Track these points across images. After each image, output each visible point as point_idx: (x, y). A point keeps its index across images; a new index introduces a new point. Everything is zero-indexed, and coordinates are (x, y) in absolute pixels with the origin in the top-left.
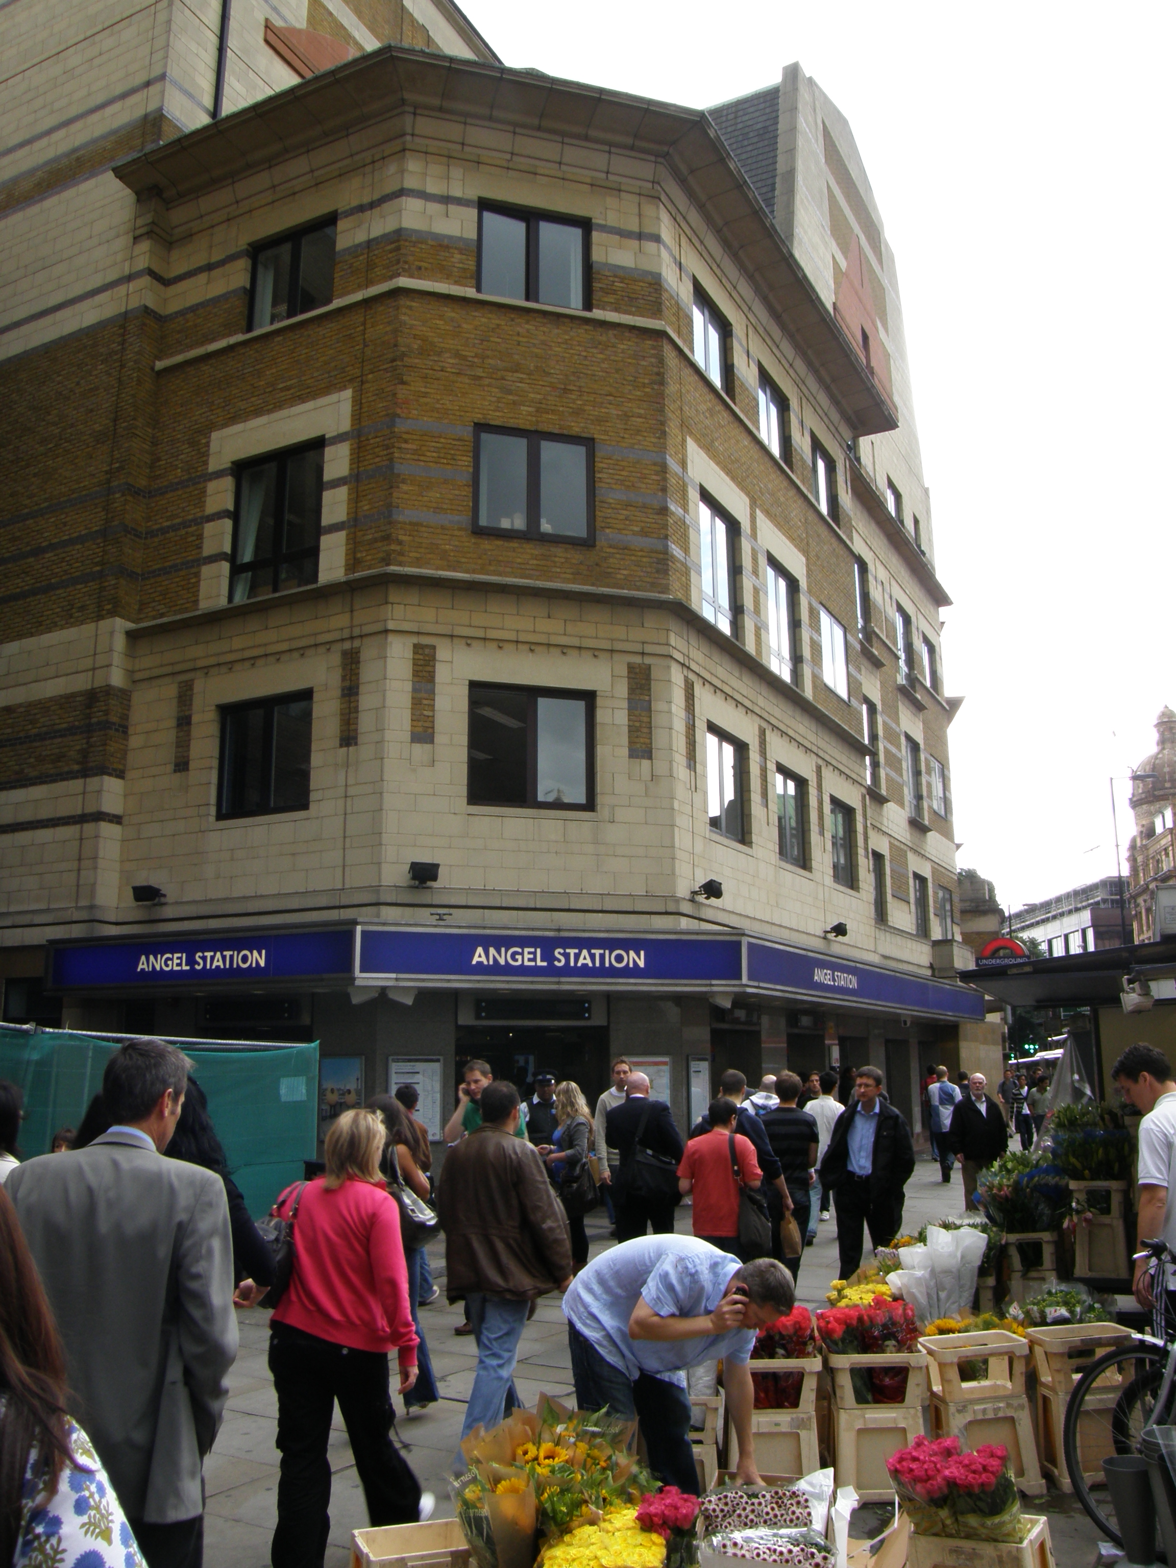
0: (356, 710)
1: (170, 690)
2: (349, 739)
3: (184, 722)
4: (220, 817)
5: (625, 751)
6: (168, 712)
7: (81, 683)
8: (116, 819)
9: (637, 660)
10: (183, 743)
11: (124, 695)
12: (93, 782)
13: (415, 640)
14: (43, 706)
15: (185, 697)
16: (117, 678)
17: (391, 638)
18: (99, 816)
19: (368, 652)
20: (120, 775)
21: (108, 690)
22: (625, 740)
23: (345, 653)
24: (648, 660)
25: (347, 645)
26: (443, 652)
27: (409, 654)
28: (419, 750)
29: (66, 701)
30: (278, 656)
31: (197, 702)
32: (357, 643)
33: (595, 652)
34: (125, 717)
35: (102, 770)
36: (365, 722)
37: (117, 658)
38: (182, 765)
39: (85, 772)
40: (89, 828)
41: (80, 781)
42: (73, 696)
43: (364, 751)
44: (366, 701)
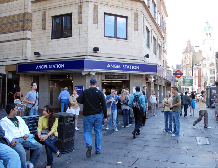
0: (82, 17)
1: (41, 13)
2: (80, 23)
3: (44, 20)
4: (52, 39)
5: (133, 29)
6: (41, 18)
7: (22, 12)
8: (30, 39)
9: (136, 12)
10: (44, 24)
11: (31, 14)
12: (25, 32)
13: (94, 3)
14: (13, 16)
15: (44, 15)
16: (29, 11)
17: (89, 2)
18: (26, 39)
19: (84, 5)
20: (31, 30)
21: (28, 13)
22: (133, 27)
23: (79, 6)
24: (137, 12)
25: (80, 4)
26: (99, 6)
27: (93, 6)
28: (95, 25)
29: (18, 15)
30: (64, 6)
31: (47, 16)
32: (82, 3)
33: (128, 9)
34: (31, 19)
35: (27, 29)
36: (84, 20)
37: (29, 7)
38: (44, 29)
39: (23, 30)
40: (24, 41)
41: (22, 32)
42: (20, 14)
43: (83, 25)
44: (84, 15)
